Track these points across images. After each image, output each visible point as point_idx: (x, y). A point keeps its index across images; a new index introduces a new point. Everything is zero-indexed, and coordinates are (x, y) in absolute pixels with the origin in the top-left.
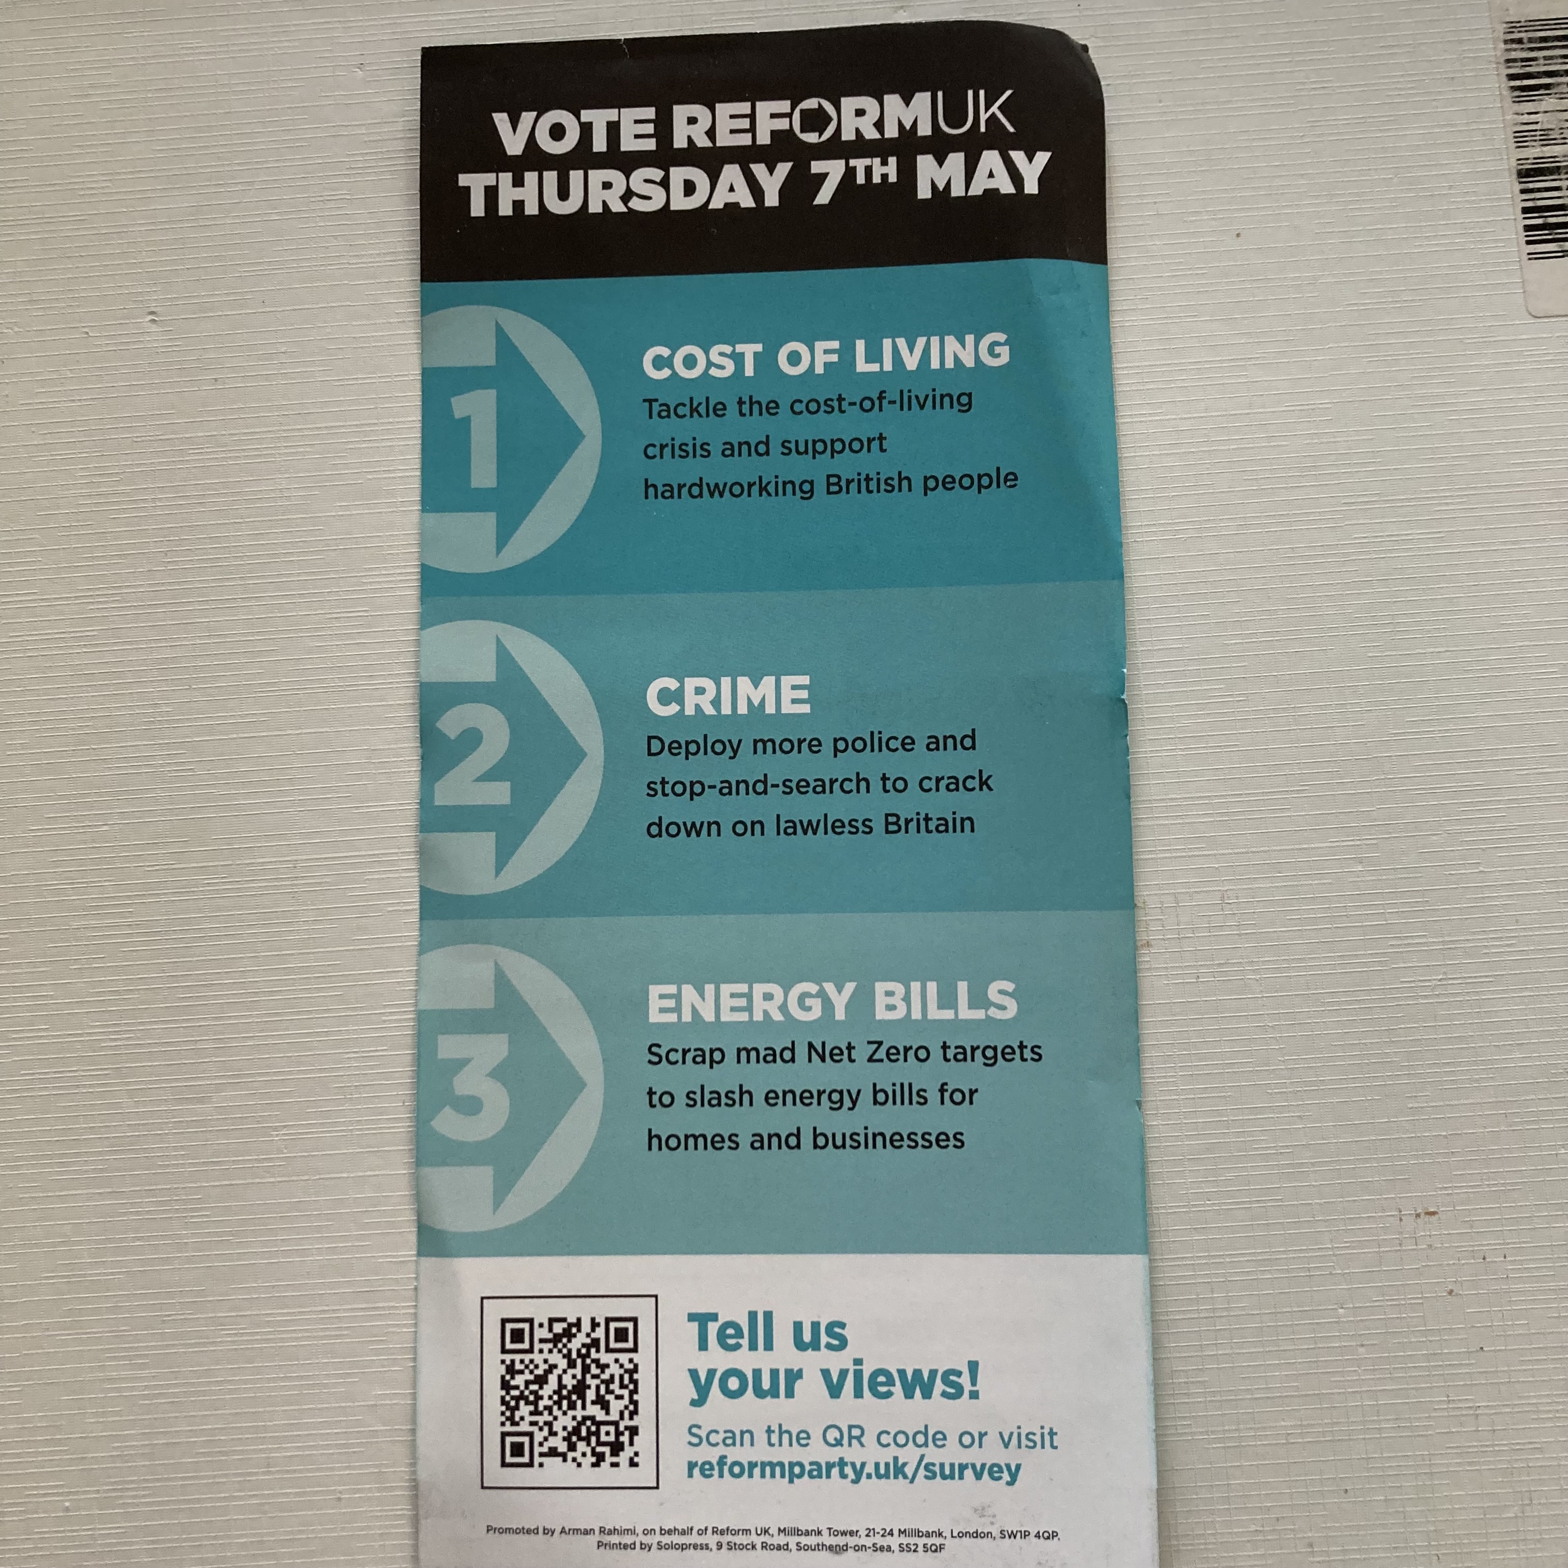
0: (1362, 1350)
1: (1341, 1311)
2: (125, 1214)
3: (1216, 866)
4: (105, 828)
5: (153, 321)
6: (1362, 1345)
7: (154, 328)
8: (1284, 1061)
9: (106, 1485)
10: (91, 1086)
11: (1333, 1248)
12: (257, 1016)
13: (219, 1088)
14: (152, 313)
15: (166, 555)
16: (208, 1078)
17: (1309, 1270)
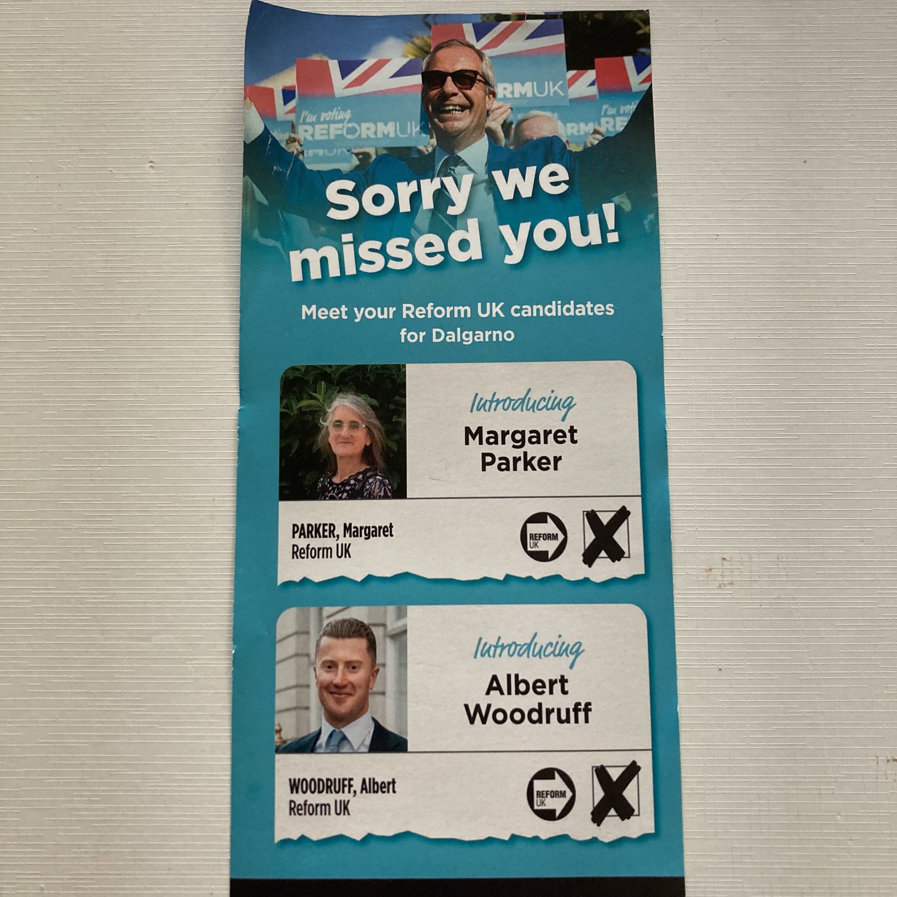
0: (850, 842)
1: (839, 817)
2: (92, 706)
3: (776, 538)
4: (99, 468)
5: (152, 167)
6: (851, 840)
7: (152, 171)
8: (810, 660)
9: (67, 875)
10: (78, 626)
11: (834, 778)
12: (184, 589)
13: (158, 632)
14: (151, 162)
15: (149, 306)
16: (150, 626)
17: (820, 789)
